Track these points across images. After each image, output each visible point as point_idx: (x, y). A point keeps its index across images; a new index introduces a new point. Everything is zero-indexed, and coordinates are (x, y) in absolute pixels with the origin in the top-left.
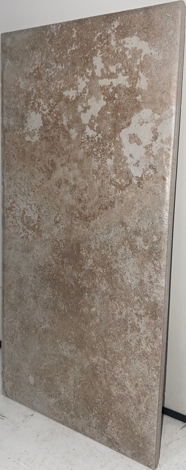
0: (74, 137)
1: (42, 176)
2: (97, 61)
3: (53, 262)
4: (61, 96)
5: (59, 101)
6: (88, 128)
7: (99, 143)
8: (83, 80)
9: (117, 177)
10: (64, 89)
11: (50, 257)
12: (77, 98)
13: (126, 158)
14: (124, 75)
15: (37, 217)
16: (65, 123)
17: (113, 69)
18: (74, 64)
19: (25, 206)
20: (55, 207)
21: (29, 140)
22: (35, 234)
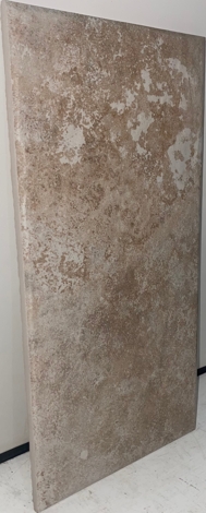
0: (124, 156)
1: (87, 206)
2: (145, 74)
3: (106, 303)
4: (107, 108)
5: (105, 114)
6: (138, 146)
7: (151, 161)
8: (132, 92)
9: (166, 193)
10: (111, 100)
11: (102, 298)
12: (126, 112)
13: (172, 174)
14: (169, 94)
15: (82, 257)
16: (113, 139)
17: (160, 86)
18: (121, 73)
19: (65, 250)
20: (105, 239)
21: (67, 161)
22: (80, 279)
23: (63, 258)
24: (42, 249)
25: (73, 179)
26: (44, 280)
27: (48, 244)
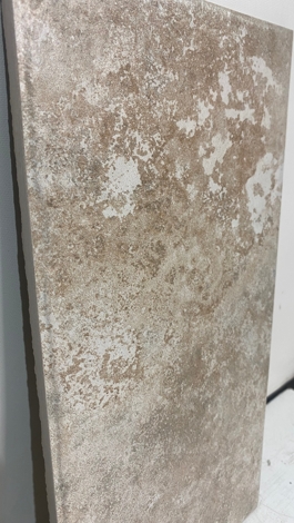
0: (192, 197)
1: (142, 274)
2: (223, 79)
3: (166, 402)
4: (173, 128)
5: (170, 137)
6: (211, 181)
7: (226, 200)
8: (206, 105)
9: (242, 241)
10: (177, 117)
11: (160, 398)
12: (198, 133)
13: (250, 215)
14: (251, 107)
15: (133, 349)
16: (178, 175)
17: (240, 96)
18: (192, 76)
19: (109, 344)
20: (166, 315)
21: (113, 213)
22: (132, 381)
23: (107, 357)
24: (74, 353)
25: (123, 239)
26: (77, 397)
27: (84, 343)
